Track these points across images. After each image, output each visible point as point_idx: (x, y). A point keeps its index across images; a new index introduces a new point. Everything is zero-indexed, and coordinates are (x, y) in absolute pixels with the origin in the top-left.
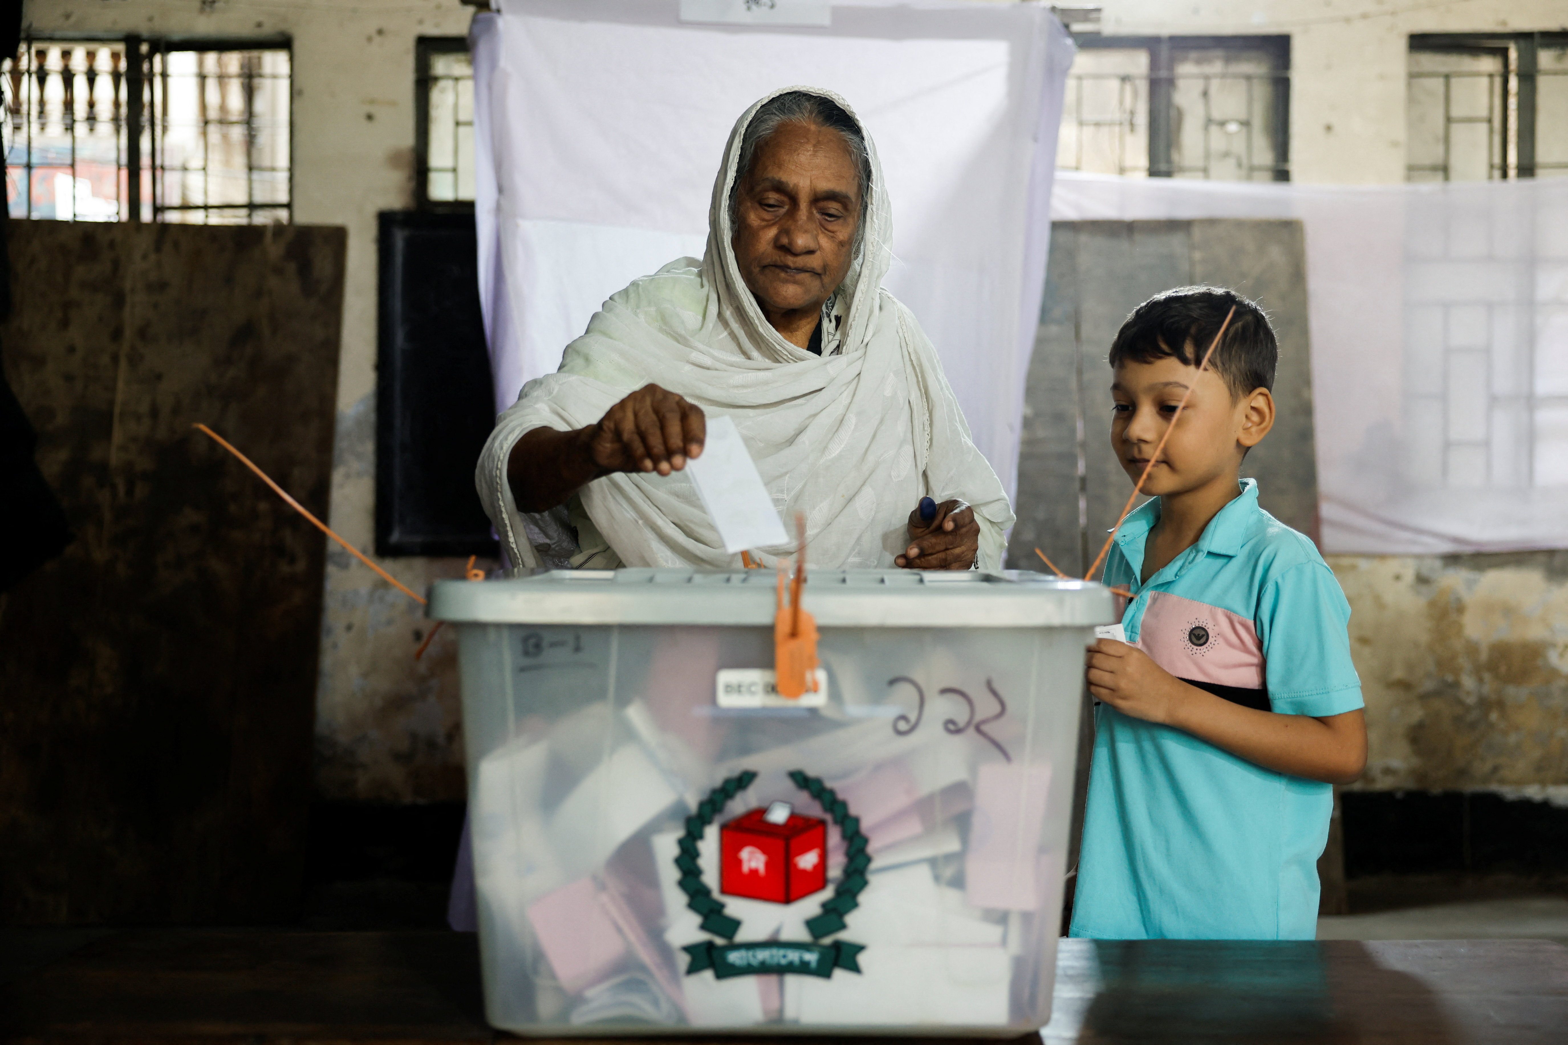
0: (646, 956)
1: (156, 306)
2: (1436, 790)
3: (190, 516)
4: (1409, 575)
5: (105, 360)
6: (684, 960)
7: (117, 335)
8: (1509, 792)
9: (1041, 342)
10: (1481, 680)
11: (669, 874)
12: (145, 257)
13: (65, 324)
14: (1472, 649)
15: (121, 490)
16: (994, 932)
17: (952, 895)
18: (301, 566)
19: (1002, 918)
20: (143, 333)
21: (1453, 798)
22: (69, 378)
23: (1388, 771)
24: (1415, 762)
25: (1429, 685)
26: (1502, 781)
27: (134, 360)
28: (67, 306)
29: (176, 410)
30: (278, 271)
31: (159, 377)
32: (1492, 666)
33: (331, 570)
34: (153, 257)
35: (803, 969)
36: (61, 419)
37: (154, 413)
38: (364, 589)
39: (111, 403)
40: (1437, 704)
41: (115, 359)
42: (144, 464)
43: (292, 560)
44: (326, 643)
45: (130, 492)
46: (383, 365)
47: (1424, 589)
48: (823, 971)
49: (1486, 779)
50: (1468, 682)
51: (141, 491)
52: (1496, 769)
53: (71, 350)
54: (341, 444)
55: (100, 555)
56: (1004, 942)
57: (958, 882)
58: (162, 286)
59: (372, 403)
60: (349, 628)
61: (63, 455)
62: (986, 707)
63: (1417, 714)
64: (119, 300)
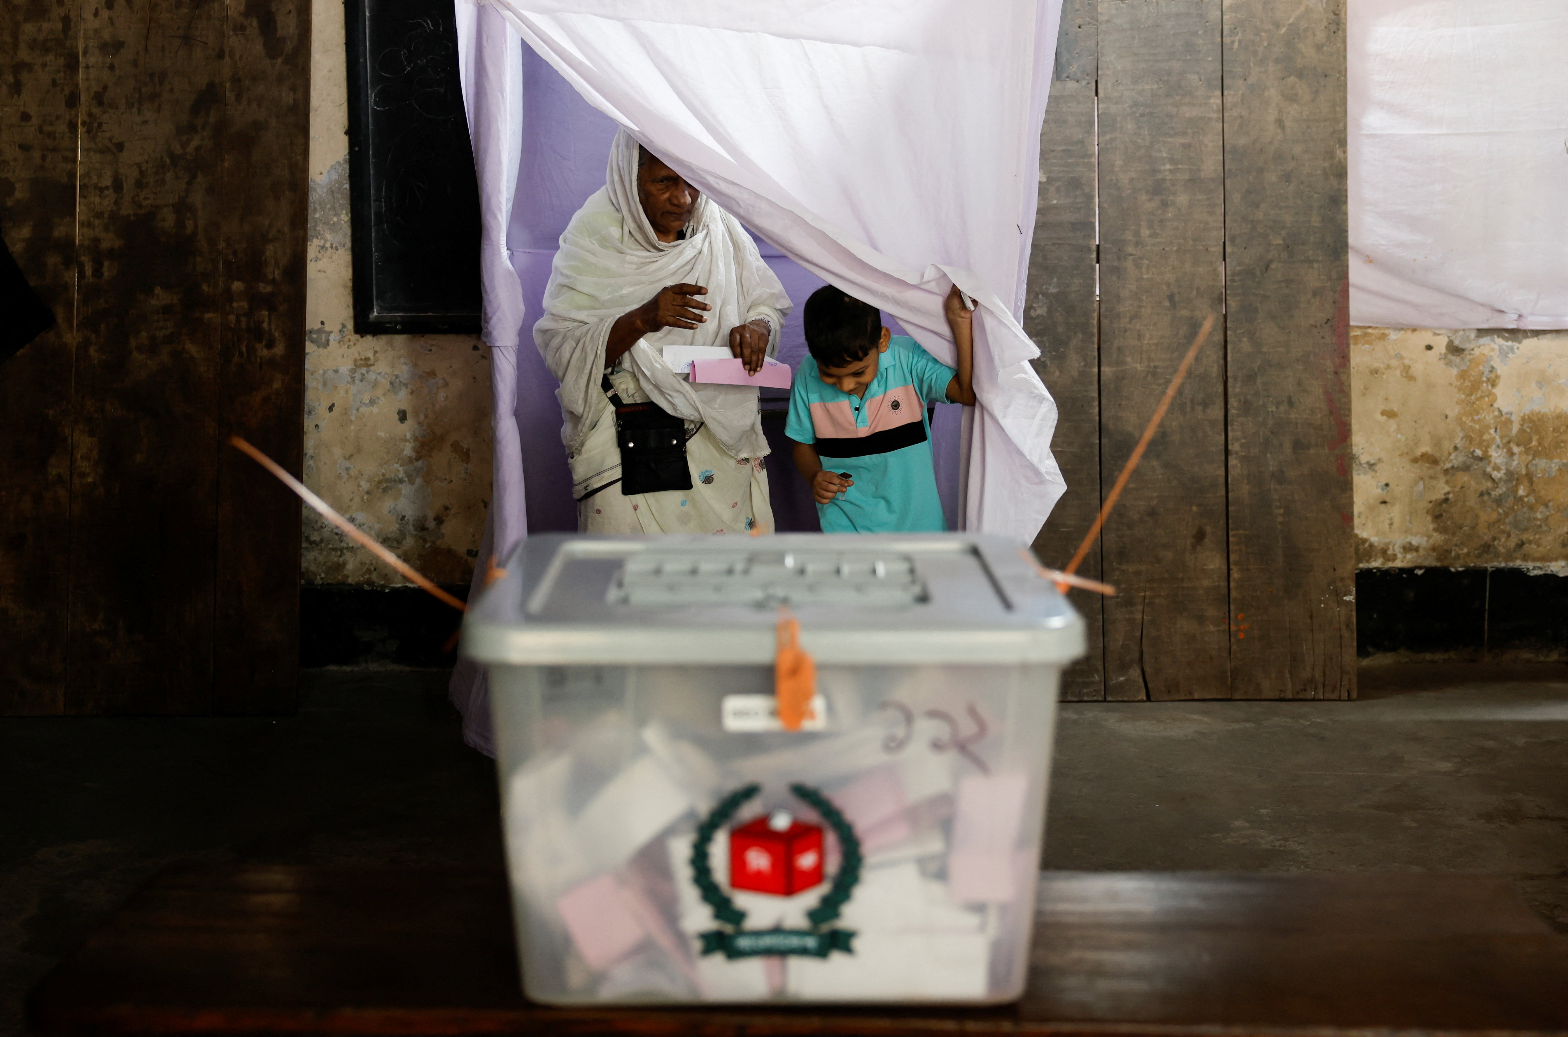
0: (664, 941)
1: (112, 67)
2: (1458, 567)
3: (161, 297)
4: (1440, 344)
5: (61, 128)
6: (697, 945)
7: (72, 101)
8: (1533, 568)
9: (1054, 100)
10: (1511, 454)
11: (683, 873)
12: (96, 14)
13: (16, 88)
14: (1504, 422)
15: (89, 270)
16: (972, 920)
17: (936, 889)
18: (279, 349)
19: (979, 908)
20: (99, 98)
21: (1476, 575)
22: (25, 148)
23: (1408, 548)
24: (1438, 538)
25: (1456, 459)
26: (1525, 558)
27: (93, 128)
28: (19, 68)
29: (140, 184)
30: (240, 29)
31: (120, 147)
32: (1523, 440)
33: (309, 347)
34: (105, 14)
35: (803, 952)
36: (21, 193)
37: (118, 185)
38: (345, 368)
39: (72, 175)
40: (1463, 478)
41: (73, 127)
42: (110, 241)
43: (270, 345)
44: (309, 423)
45: (97, 272)
46: (354, 131)
47: (1456, 359)
48: (822, 952)
49: (1510, 557)
50: (1497, 456)
51: (108, 270)
52: (1521, 545)
53: (26, 117)
54: (315, 215)
55: (72, 338)
56: (982, 928)
57: (941, 875)
58: (118, 46)
59: (345, 170)
60: (331, 409)
61: (26, 232)
62: (968, 727)
63: (1441, 489)
64: (72, 64)
